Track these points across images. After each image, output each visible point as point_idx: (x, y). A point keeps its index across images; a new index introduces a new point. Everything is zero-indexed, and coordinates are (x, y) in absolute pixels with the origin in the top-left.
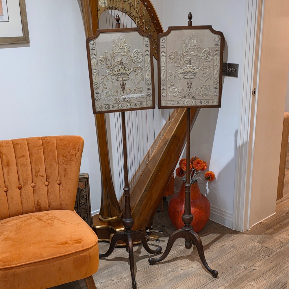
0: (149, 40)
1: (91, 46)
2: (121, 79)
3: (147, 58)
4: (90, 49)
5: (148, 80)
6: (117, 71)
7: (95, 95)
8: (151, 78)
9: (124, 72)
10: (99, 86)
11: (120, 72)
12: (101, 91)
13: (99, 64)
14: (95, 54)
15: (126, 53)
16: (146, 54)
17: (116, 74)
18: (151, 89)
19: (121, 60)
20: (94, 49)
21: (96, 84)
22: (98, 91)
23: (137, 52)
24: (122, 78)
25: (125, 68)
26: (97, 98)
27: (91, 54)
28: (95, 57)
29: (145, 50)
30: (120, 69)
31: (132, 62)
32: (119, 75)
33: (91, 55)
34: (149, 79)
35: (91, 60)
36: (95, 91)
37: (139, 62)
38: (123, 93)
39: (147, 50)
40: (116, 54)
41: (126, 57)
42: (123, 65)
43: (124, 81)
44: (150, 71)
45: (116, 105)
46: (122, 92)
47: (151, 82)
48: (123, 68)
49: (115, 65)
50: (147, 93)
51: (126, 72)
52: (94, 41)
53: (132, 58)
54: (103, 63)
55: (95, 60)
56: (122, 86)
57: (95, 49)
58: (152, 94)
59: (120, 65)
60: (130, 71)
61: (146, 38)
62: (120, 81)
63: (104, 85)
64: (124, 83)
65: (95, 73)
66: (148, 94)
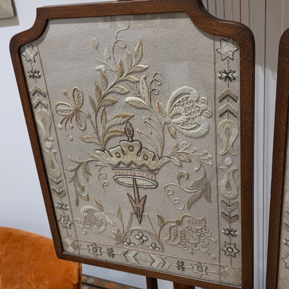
0: (237, 55)
1: (27, 67)
2: (130, 181)
3: (227, 126)
4: (27, 75)
5: (227, 202)
6: (114, 156)
7: (59, 212)
8: (239, 199)
9: (139, 160)
10: (65, 188)
11: (126, 159)
12: (74, 204)
13: (59, 125)
14: (44, 91)
15: (144, 99)
16: (221, 107)
17: (114, 164)
18: (239, 233)
19: (127, 122)
20: (36, 75)
21: (55, 180)
22: (65, 201)
23: (184, 97)
24: (134, 180)
25: (141, 148)
26: (63, 219)
27: (31, 90)
28: (45, 102)
29: (218, 95)
30: (125, 149)
31: (166, 131)
32: (122, 169)
33: (33, 95)
34: (234, 201)
35: (35, 110)
36: (56, 200)
37: (191, 137)
38: (140, 222)
39: (226, 96)
40: (110, 97)
41: (146, 112)
42: (134, 138)
43: (140, 190)
44: (238, 174)
45: (118, 251)
46: (135, 220)
47: (238, 212)
48: (137, 149)
49: (108, 136)
50: (222, 244)
51: (146, 163)
52: (35, 48)
53: (167, 119)
54: (71, 125)
55: (44, 109)
56: (133, 203)
57: (42, 78)
58: (240, 249)
59: (126, 138)
60: (161, 162)
61: (224, 43)
62: (129, 186)
63: (79, 189)
64: (141, 196)
65: (50, 149)
66: (228, 246)
